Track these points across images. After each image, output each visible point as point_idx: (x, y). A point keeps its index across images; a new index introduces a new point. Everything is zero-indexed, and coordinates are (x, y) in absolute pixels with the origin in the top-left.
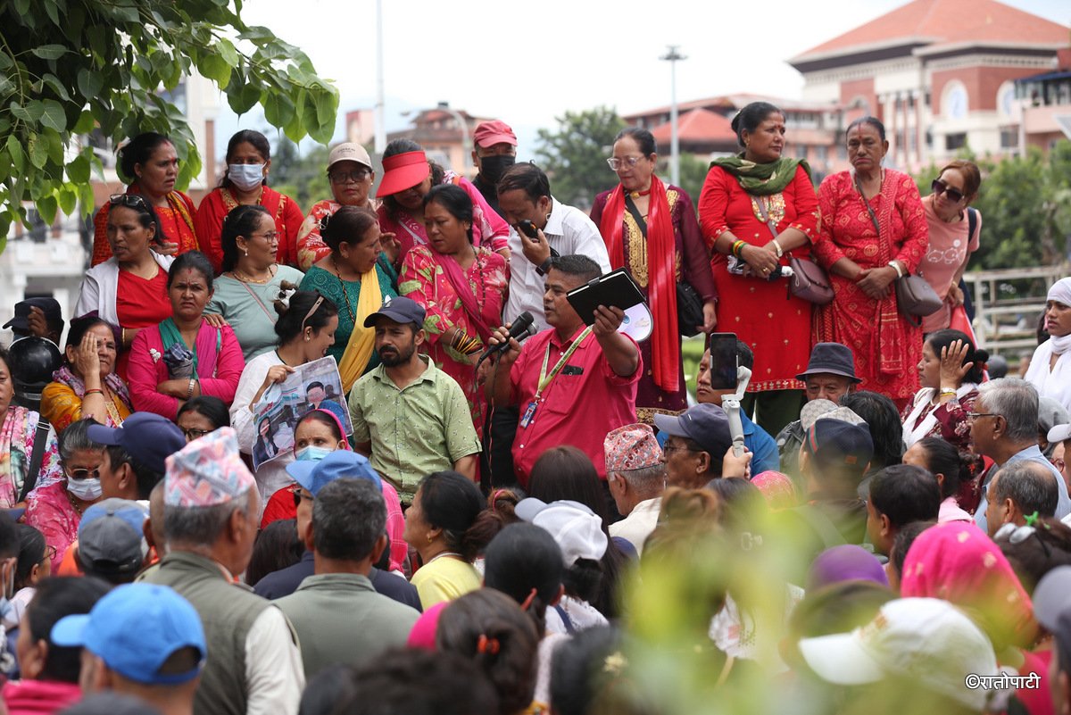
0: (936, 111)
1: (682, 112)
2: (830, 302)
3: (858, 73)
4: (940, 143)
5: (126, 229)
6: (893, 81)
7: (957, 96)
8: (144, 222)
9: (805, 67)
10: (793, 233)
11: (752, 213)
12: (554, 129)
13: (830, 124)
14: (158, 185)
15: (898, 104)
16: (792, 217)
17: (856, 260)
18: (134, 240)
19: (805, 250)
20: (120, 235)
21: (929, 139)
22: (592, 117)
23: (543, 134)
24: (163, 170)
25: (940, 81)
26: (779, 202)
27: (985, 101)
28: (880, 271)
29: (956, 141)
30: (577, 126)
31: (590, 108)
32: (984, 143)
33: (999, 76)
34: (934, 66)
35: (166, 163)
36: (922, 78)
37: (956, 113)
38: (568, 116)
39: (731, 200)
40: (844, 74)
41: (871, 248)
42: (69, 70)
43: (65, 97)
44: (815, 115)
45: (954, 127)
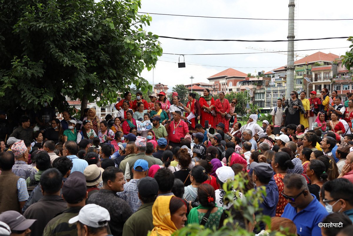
0: (228, 86)
1: (193, 85)
2: (216, 116)
3: (217, 80)
4: (228, 90)
5: (126, 105)
6: (222, 81)
7: (231, 83)
8: (128, 104)
9: (209, 79)
10: (212, 106)
11: (207, 104)
12: (175, 87)
13: (213, 87)
14: (129, 99)
15: (222, 85)
16: (212, 104)
17: (220, 111)
18: (126, 107)
19: (214, 108)
20: (125, 106)
21: (227, 90)
22: (180, 86)
23: (173, 88)
24: (129, 97)
25: (228, 82)
26: (210, 102)
27: (235, 84)
28: (224, 113)
29: (231, 90)
30: (178, 87)
31: (180, 84)
32: (234, 90)
33: (237, 81)
34: (228, 79)
35: (130, 96)
36: (226, 81)
37: (230, 86)
38: (177, 85)
39: (204, 101)
40: (215, 80)
41: (222, 110)
42: (116, 83)
43: (116, 87)
44: (211, 86)
45: (230, 88)
